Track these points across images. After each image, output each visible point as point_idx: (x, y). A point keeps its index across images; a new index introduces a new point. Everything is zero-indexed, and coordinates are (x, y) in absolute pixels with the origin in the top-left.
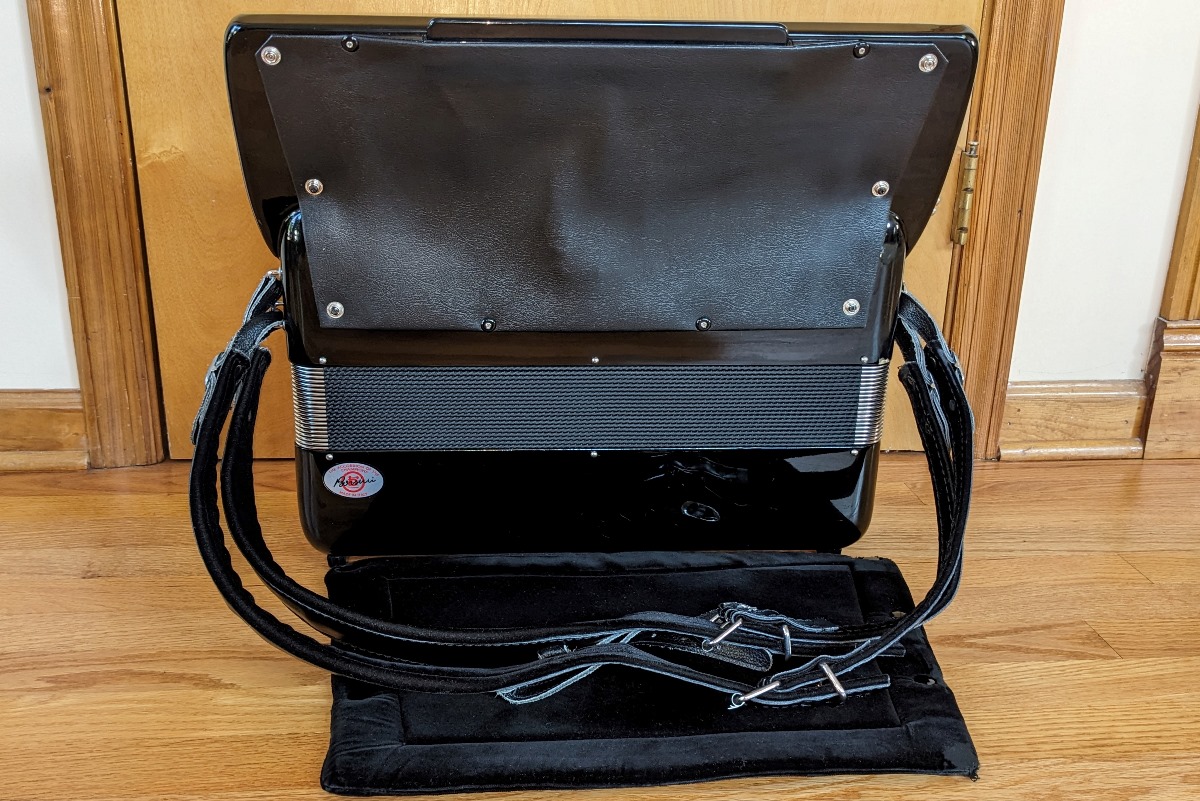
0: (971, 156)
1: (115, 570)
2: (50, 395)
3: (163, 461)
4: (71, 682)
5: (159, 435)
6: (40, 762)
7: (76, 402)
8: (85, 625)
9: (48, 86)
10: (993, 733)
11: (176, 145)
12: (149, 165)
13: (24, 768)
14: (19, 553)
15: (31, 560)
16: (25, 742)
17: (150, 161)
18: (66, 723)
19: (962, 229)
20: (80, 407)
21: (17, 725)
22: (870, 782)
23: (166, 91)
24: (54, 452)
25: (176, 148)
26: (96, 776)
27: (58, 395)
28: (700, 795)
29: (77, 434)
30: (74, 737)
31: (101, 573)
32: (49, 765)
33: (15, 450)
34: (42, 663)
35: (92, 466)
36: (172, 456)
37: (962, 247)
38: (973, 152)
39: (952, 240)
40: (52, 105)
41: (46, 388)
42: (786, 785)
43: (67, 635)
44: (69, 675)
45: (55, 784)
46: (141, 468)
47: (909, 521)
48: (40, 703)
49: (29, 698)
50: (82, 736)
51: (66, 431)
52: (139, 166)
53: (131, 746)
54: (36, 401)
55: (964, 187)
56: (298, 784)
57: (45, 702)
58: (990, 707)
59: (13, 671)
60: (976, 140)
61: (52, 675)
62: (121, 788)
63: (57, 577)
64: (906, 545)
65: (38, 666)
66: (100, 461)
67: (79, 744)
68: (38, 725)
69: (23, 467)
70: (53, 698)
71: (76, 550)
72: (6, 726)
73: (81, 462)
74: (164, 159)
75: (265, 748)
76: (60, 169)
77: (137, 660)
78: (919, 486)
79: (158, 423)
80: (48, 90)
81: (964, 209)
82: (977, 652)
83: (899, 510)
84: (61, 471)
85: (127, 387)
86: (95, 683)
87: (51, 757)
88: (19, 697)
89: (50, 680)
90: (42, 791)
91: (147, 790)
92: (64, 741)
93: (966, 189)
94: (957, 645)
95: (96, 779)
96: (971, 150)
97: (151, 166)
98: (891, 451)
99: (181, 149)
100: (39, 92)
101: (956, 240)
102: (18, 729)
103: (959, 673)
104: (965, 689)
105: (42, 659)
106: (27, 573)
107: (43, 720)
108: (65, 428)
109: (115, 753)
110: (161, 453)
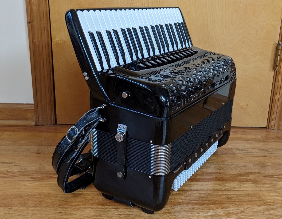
0: (280, 46)
1: (45, 152)
2: (26, 105)
3: (55, 124)
4: (37, 179)
5: (54, 117)
6: (32, 198)
7: (33, 107)
8: (39, 165)
9: (30, 22)
10: (280, 199)
11: (63, 38)
12: (55, 43)
13: (28, 199)
14: (19, 147)
15: (23, 148)
16: (27, 193)
17: (55, 42)
18: (38, 189)
19: (277, 66)
20: (34, 109)
21: (25, 189)
22: (247, 209)
23: (61, 24)
24: (25, 121)
25: (63, 39)
26: (47, 201)
27: (28, 105)
28: (203, 211)
29: (32, 116)
30: (40, 192)
31: (42, 152)
32: (34, 198)
33: (15, 120)
34: (29, 174)
35: (36, 125)
36: (58, 123)
37: (277, 70)
38: (280, 45)
39: (274, 69)
40: (30, 27)
41: (24, 103)
42: (225, 209)
43: (35, 167)
44: (37, 177)
45: (36, 203)
46: (49, 126)
47: (260, 146)
48: (30, 184)
49: (27, 182)
50: (42, 192)
51: (29, 115)
52: (53, 44)
53: (55, 194)
54: (22, 106)
55: (277, 55)
56: (98, 205)
57: (31, 183)
58: (280, 193)
59: (22, 176)
60: (281, 41)
61: (32, 177)
62: (53, 204)
63: (30, 153)
64: (259, 152)
65: (28, 175)
66: (38, 124)
67: (42, 194)
68: (31, 189)
69: (17, 125)
70: (33, 183)
71: (34, 146)
72: (22, 189)
73: (33, 124)
74: (60, 42)
75: (89, 196)
76: (32, 44)
77: (54, 174)
78: (263, 137)
79: (54, 113)
80: (30, 23)
81: (277, 60)
82: (277, 179)
83: (258, 143)
84: (27, 126)
85: (46, 104)
86: (43, 179)
87: (35, 196)
88: (24, 182)
89: (31, 178)
90: (34, 204)
91: (60, 205)
92: (37, 193)
93: (278, 55)
94: (272, 177)
95: (47, 202)
96: (280, 44)
97: (56, 44)
98: (256, 127)
99: (64, 39)
100: (28, 23)
101: (275, 69)
102: (25, 190)
103: (272, 184)
104: (273, 188)
105: (29, 173)
106: (22, 152)
107: (31, 188)
108: (29, 114)
109: (51, 196)
110: (54, 122)
